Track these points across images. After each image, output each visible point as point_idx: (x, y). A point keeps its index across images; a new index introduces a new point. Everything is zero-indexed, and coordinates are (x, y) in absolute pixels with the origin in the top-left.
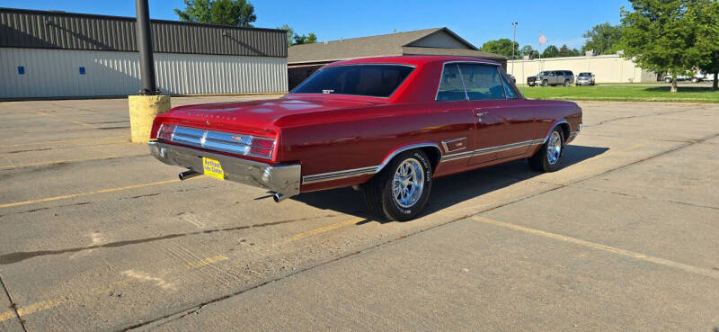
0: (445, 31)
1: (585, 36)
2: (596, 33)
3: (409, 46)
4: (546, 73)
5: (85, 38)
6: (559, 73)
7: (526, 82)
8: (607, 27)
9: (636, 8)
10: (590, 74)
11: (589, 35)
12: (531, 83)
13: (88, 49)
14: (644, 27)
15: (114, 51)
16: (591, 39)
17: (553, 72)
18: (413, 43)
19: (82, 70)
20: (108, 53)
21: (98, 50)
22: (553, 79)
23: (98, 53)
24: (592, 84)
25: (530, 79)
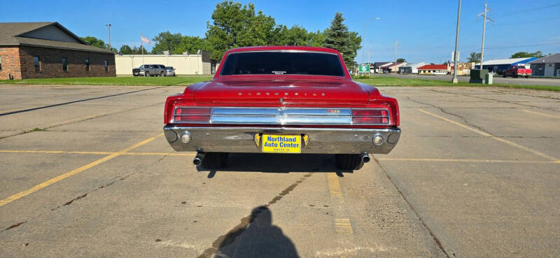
0: (57, 26)
1: (153, 40)
2: (161, 38)
3: (21, 36)
4: (147, 66)
6: (156, 66)
7: (132, 73)
8: (168, 34)
9: (215, 24)
10: (172, 68)
11: (157, 39)
12: (136, 74)
14: (223, 37)
16: (158, 43)
17: (151, 66)
18: (25, 33)
22: (153, 71)
24: (174, 75)
25: (135, 71)
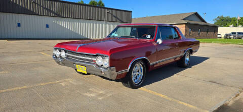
0: (196, 14)
5: (50, 10)
13: (51, 16)
15: (62, 17)
19: (47, 26)
20: (59, 18)
21: (55, 16)
23: (55, 18)
